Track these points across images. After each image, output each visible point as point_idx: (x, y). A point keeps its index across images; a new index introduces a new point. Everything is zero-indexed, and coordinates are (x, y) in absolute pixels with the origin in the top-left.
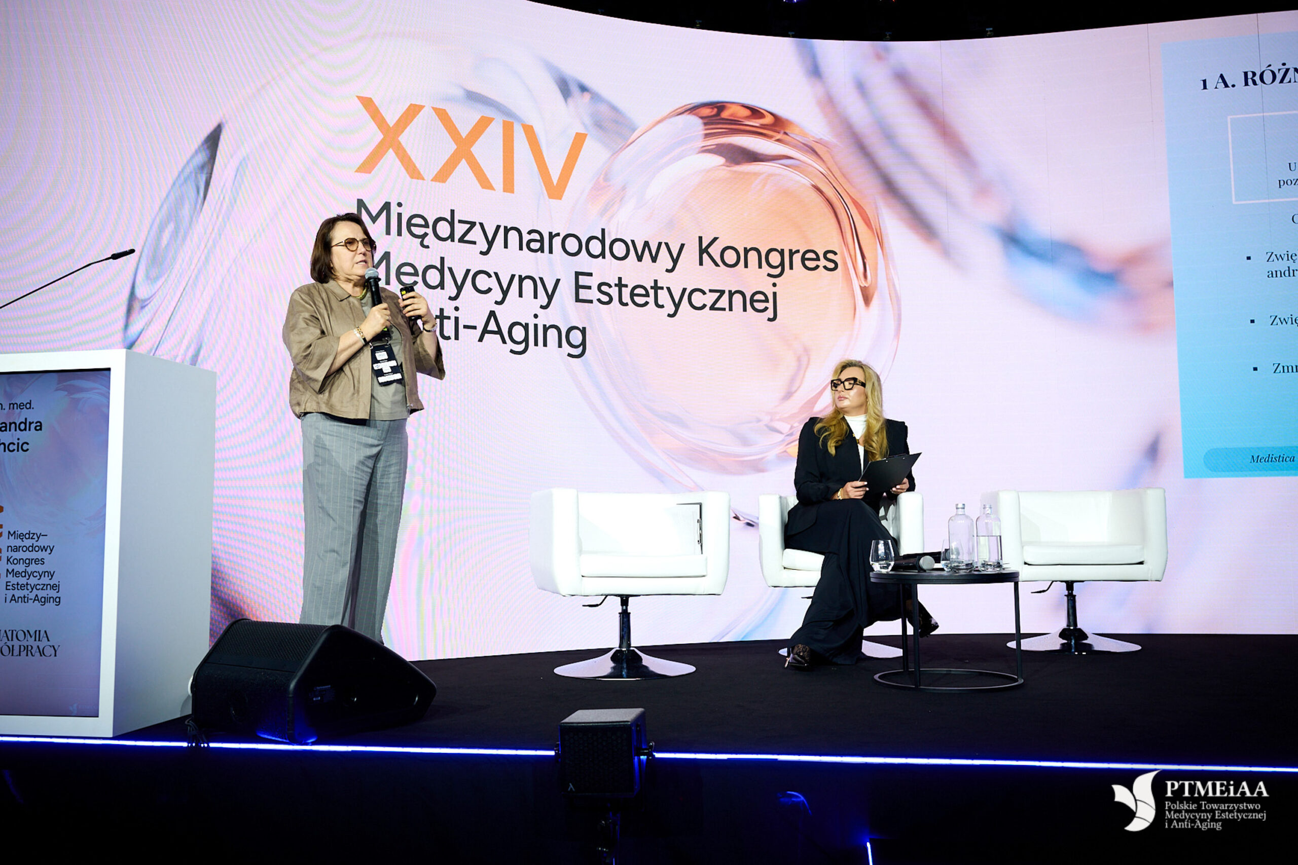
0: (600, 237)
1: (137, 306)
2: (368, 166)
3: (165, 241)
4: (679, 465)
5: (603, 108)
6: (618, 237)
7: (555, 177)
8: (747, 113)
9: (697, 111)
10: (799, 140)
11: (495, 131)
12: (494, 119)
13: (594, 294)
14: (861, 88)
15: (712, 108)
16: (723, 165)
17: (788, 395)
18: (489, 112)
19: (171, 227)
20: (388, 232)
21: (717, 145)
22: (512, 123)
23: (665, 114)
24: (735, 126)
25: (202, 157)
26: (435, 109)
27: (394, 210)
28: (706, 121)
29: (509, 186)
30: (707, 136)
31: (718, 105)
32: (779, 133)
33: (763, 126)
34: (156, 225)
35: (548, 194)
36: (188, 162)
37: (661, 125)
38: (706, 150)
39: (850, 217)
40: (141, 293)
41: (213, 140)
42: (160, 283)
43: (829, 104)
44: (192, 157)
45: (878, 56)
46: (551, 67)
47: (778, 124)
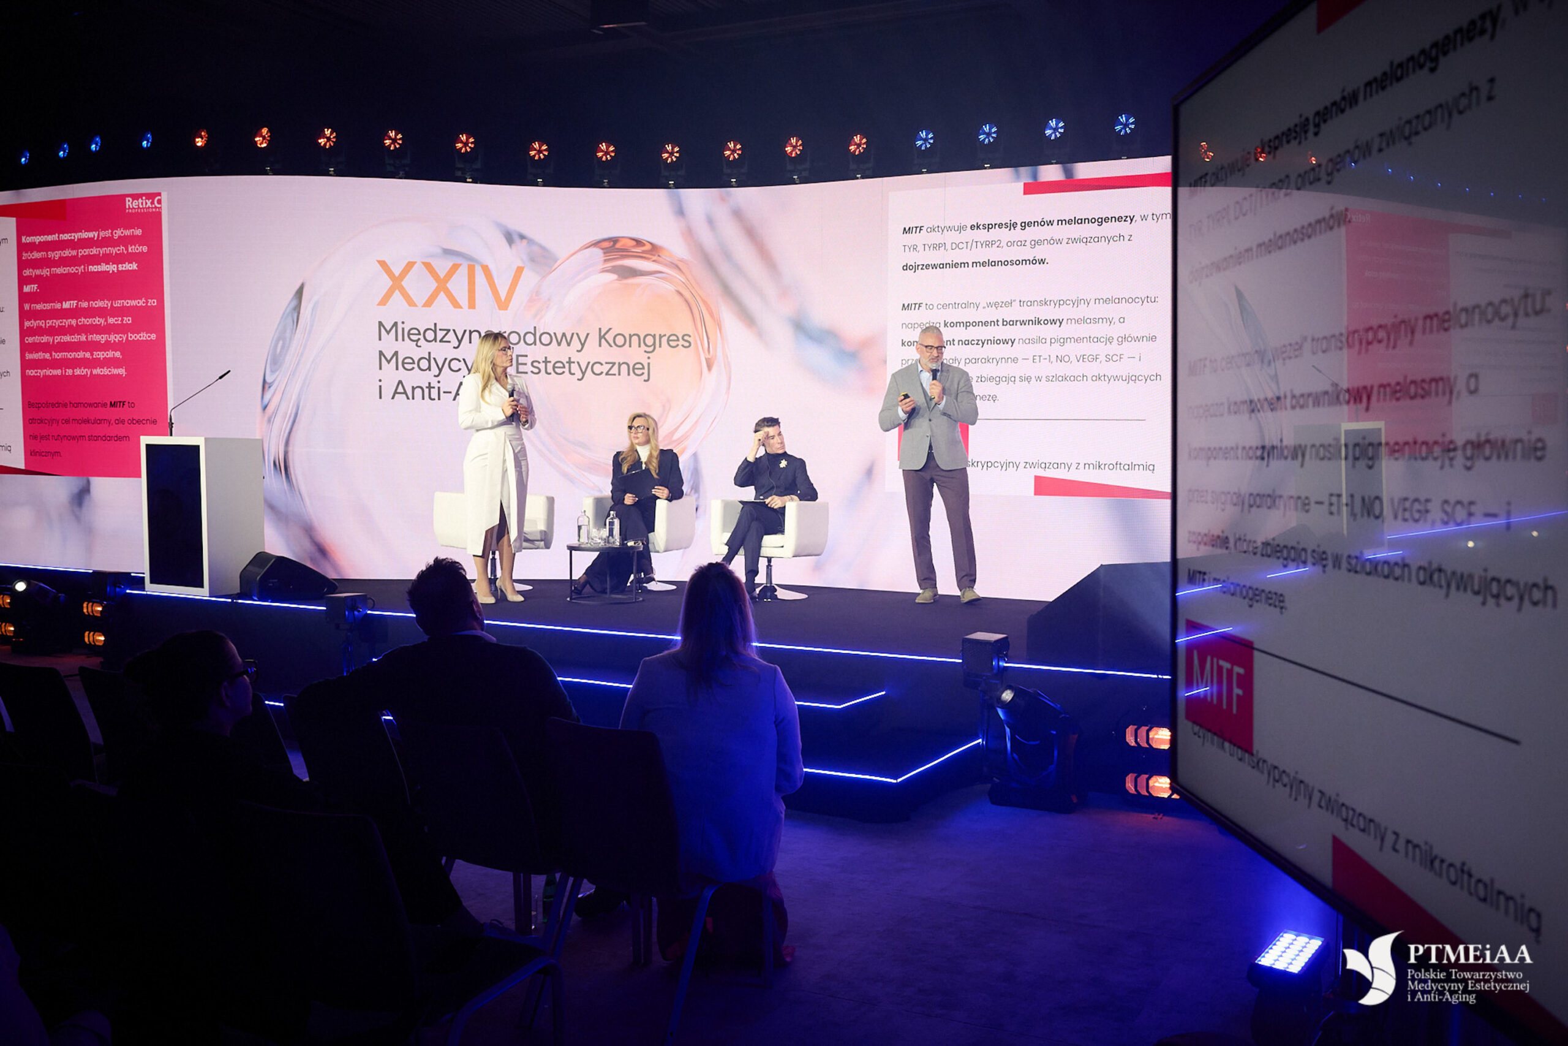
0: (533, 332)
1: (267, 386)
2: (384, 302)
3: (278, 350)
4: (583, 472)
5: (535, 248)
6: (545, 331)
7: (503, 297)
8: (634, 243)
9: (600, 244)
10: (669, 260)
11: (463, 271)
12: (461, 265)
14: (711, 222)
15: (610, 242)
16: (617, 280)
18: (458, 260)
19: (281, 343)
20: (397, 340)
21: (613, 267)
22: (474, 266)
23: (577, 248)
24: (625, 253)
25: (294, 303)
26: (423, 263)
27: (400, 326)
28: (605, 251)
29: (472, 305)
30: (605, 261)
31: (614, 239)
32: (654, 255)
33: (644, 252)
34: (273, 342)
35: (498, 306)
36: (287, 307)
37: (574, 256)
38: (604, 271)
39: (701, 312)
41: (299, 293)
42: (277, 373)
43: (689, 234)
44: (289, 304)
45: (723, 199)
46: (499, 225)
47: (654, 250)
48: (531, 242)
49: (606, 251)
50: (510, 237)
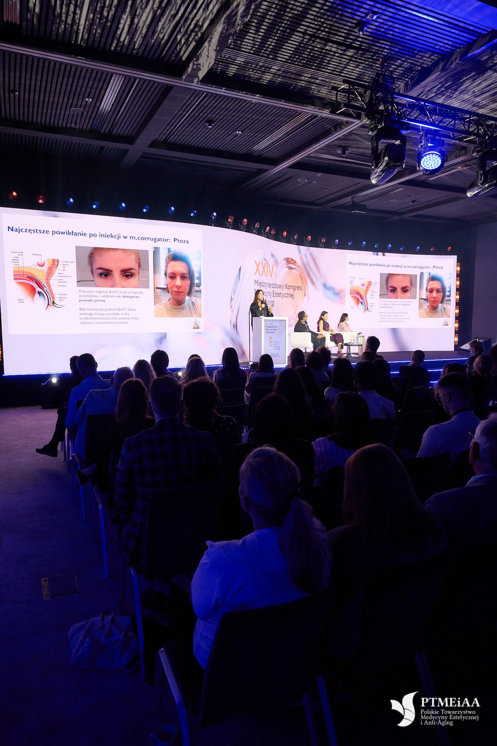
1: (232, 300)
2: (255, 273)
3: (235, 288)
5: (276, 259)
7: (271, 273)
8: (291, 260)
9: (285, 260)
10: (298, 265)
11: (266, 265)
12: (266, 263)
13: (274, 295)
14: (306, 255)
16: (288, 270)
17: (295, 313)
21: (288, 266)
23: (282, 260)
24: (290, 262)
29: (267, 275)
30: (287, 264)
31: (288, 258)
32: (295, 264)
33: (293, 263)
37: (281, 262)
38: (286, 267)
39: (303, 280)
40: (232, 298)
41: (240, 269)
42: (234, 295)
43: (301, 258)
44: (238, 273)
45: (308, 250)
46: (271, 252)
47: (295, 262)
48: (275, 257)
49: (287, 261)
50: (273, 256)
